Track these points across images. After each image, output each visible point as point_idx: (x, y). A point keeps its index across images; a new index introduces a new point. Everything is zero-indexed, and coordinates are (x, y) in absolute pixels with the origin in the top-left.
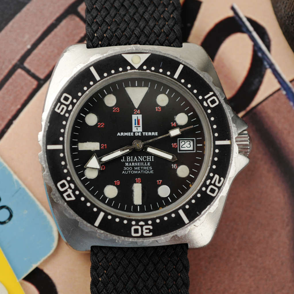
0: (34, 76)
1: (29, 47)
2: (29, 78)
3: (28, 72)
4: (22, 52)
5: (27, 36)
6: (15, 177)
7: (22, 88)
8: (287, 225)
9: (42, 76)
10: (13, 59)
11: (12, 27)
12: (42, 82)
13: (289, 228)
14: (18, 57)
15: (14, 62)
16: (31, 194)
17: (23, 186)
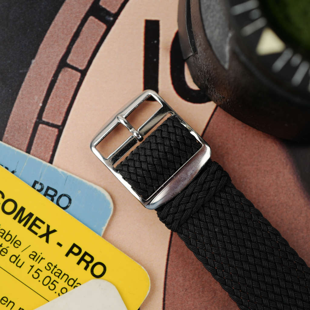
0: (53, 126)
1: (41, 105)
2: (50, 128)
3: (47, 124)
4: (38, 111)
5: (36, 98)
6: (60, 170)
7: (48, 138)
8: (287, 165)
9: (60, 124)
10: (33, 119)
11: (22, 94)
12: (61, 128)
13: (288, 166)
14: (36, 116)
15: (34, 121)
16: (77, 178)
17: (69, 174)
